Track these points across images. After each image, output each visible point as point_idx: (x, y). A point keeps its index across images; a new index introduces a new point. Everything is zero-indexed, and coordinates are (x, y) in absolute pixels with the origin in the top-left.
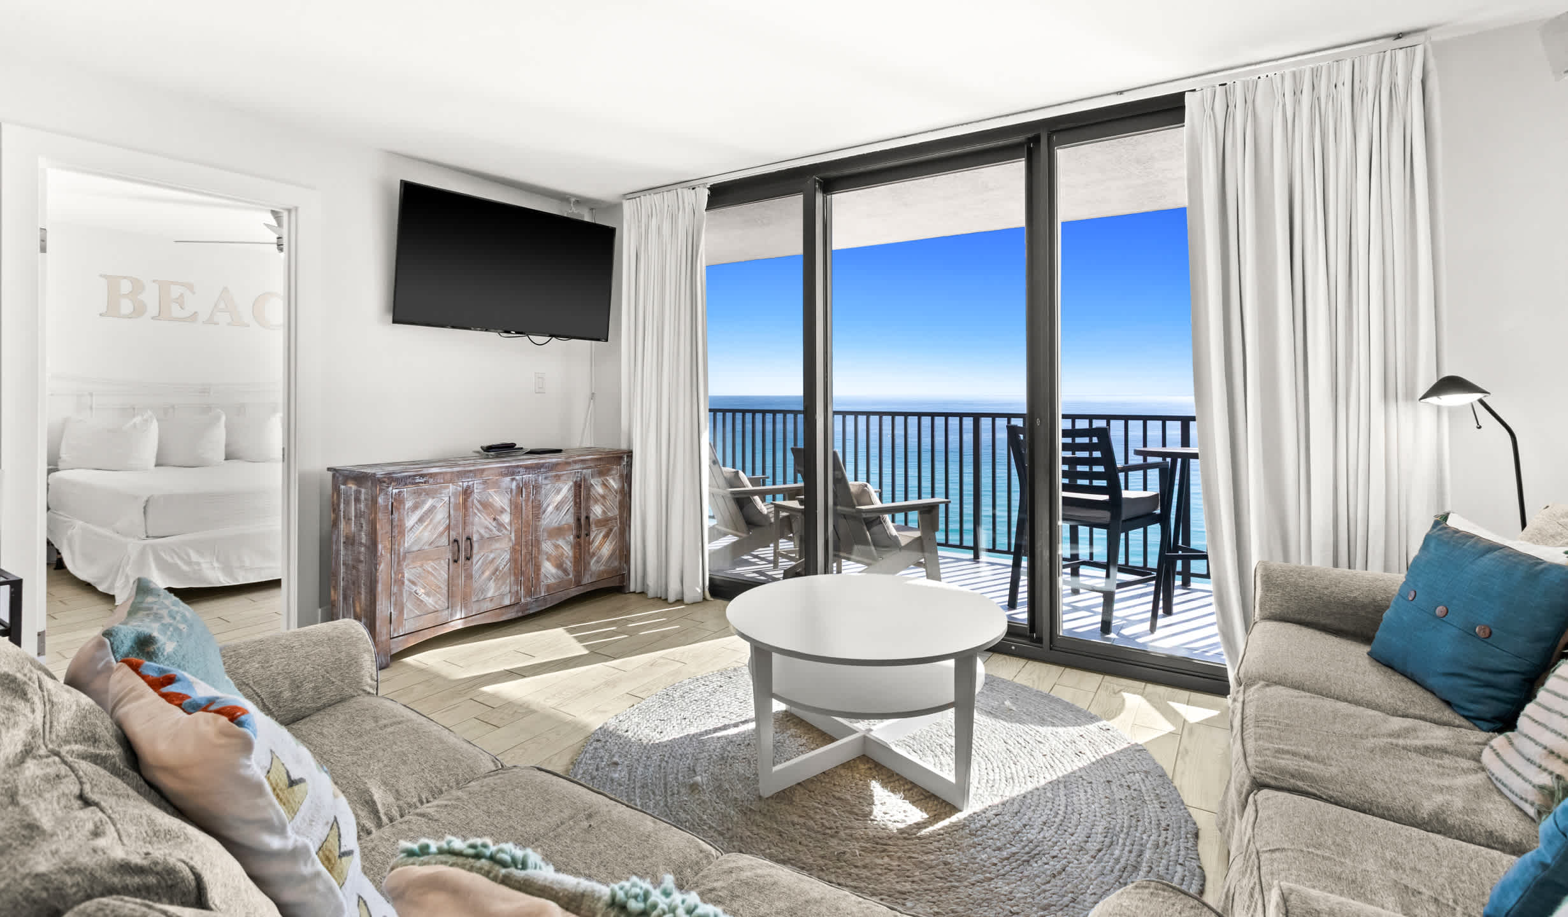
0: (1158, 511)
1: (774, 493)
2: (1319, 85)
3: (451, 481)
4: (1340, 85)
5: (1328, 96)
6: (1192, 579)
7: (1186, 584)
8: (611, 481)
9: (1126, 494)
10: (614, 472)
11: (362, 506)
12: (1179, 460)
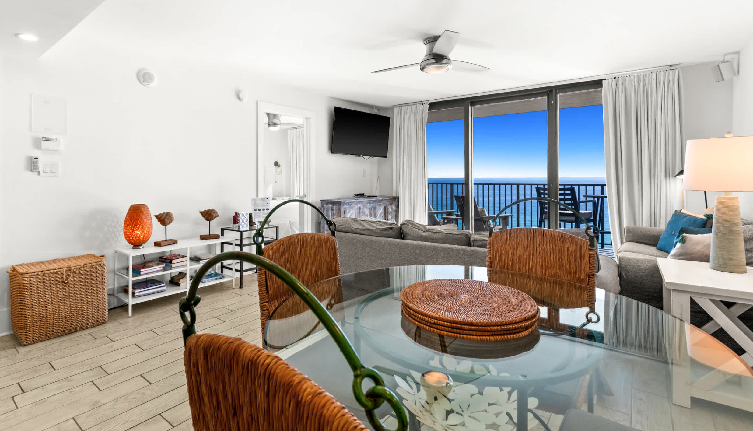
0: (592, 218)
1: (442, 213)
2: (646, 80)
3: (356, 205)
4: (652, 80)
5: (649, 83)
6: (605, 245)
7: (602, 247)
8: (393, 207)
9: (580, 212)
10: (394, 204)
11: (334, 212)
12: (600, 198)
